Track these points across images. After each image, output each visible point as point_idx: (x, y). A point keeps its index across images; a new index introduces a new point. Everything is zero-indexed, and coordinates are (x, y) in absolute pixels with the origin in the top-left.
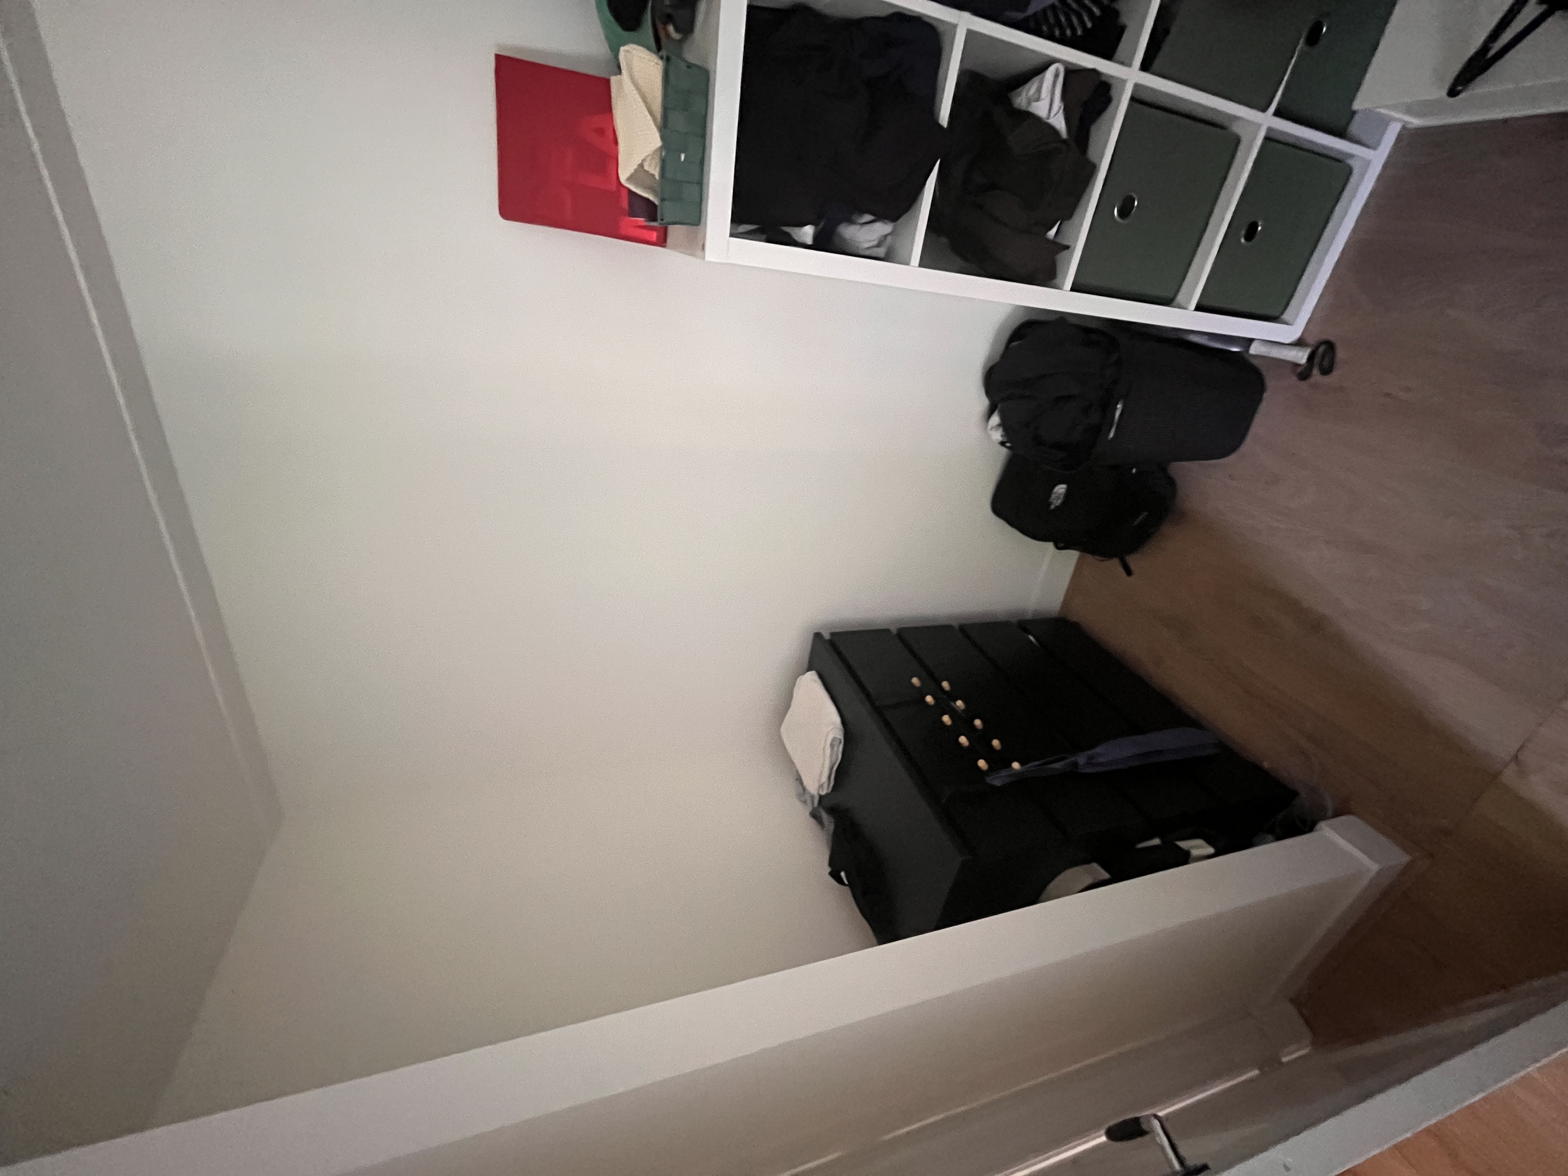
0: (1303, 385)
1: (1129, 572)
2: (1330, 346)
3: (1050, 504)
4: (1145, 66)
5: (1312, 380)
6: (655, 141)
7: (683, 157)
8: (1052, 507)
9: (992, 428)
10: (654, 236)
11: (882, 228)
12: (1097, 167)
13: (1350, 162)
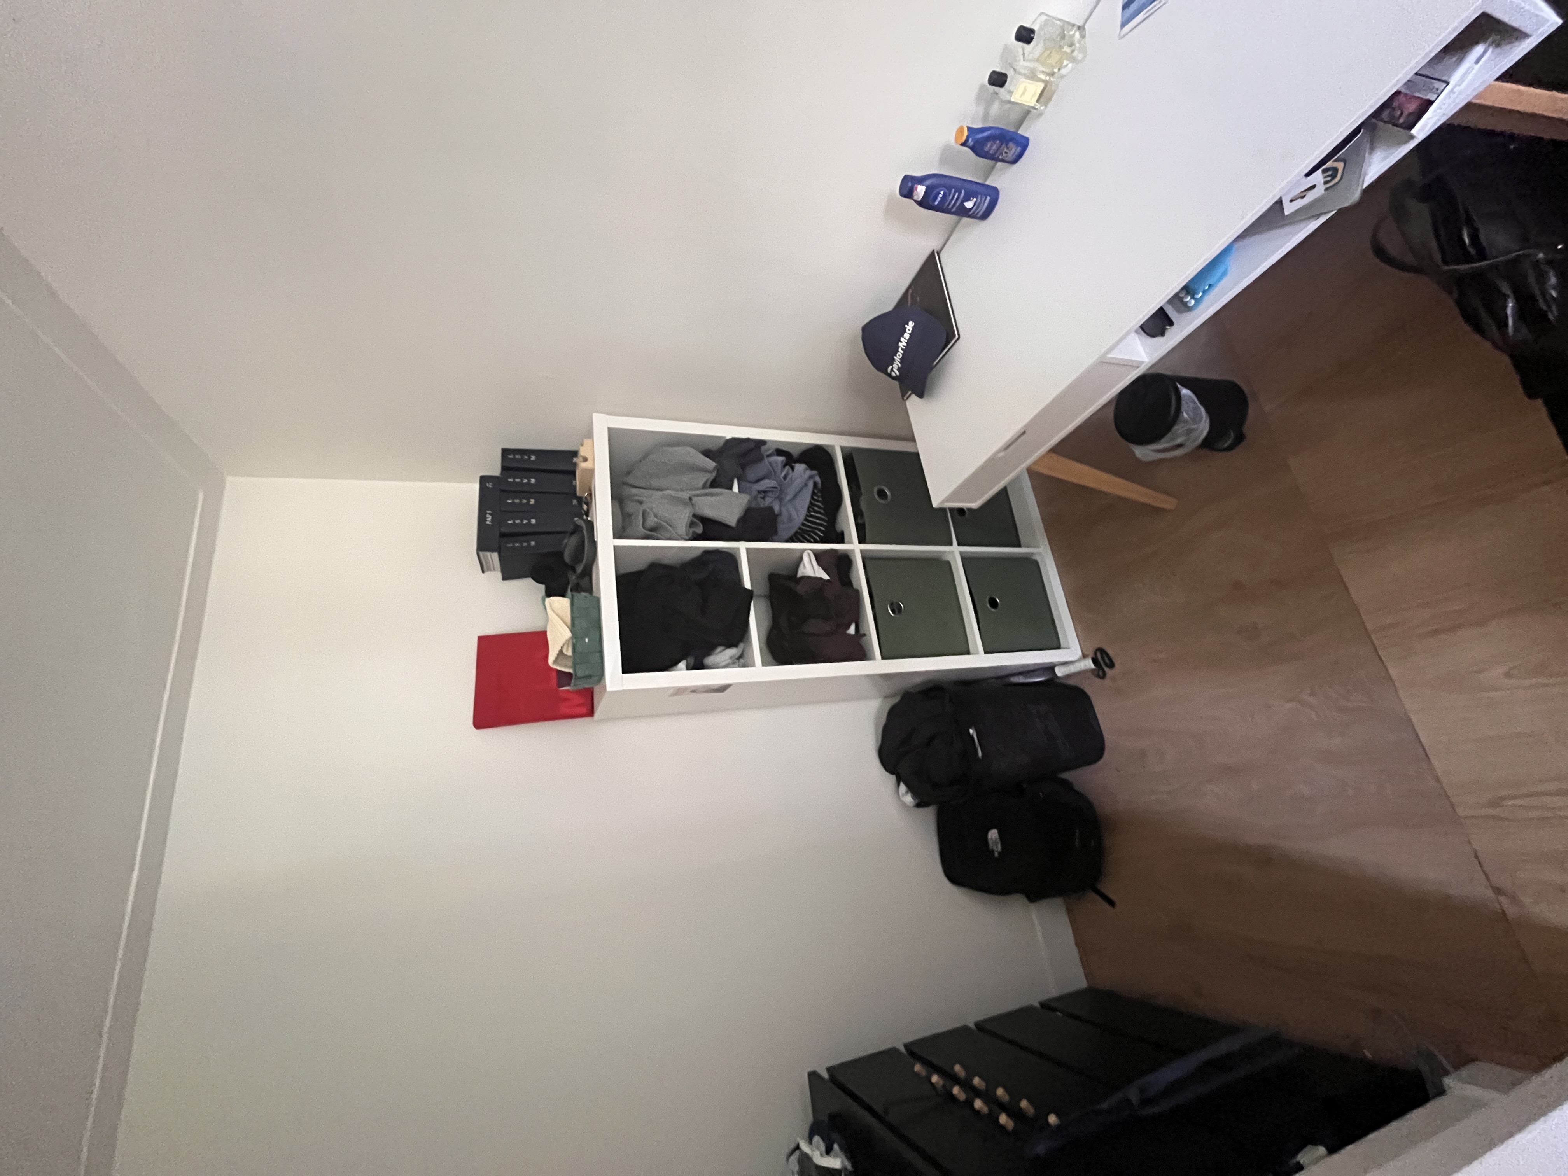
0: (1107, 681)
1: (1111, 903)
2: (1102, 651)
3: (993, 851)
4: (861, 541)
5: (1108, 675)
6: (568, 634)
7: (587, 640)
8: (996, 854)
9: (903, 796)
10: (584, 710)
11: (732, 652)
12: (860, 591)
13: (1034, 558)
